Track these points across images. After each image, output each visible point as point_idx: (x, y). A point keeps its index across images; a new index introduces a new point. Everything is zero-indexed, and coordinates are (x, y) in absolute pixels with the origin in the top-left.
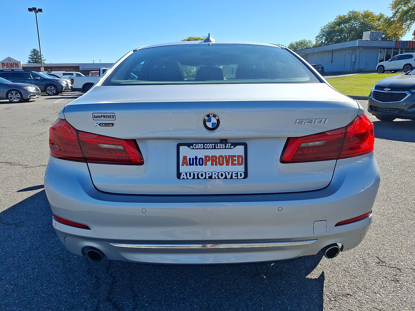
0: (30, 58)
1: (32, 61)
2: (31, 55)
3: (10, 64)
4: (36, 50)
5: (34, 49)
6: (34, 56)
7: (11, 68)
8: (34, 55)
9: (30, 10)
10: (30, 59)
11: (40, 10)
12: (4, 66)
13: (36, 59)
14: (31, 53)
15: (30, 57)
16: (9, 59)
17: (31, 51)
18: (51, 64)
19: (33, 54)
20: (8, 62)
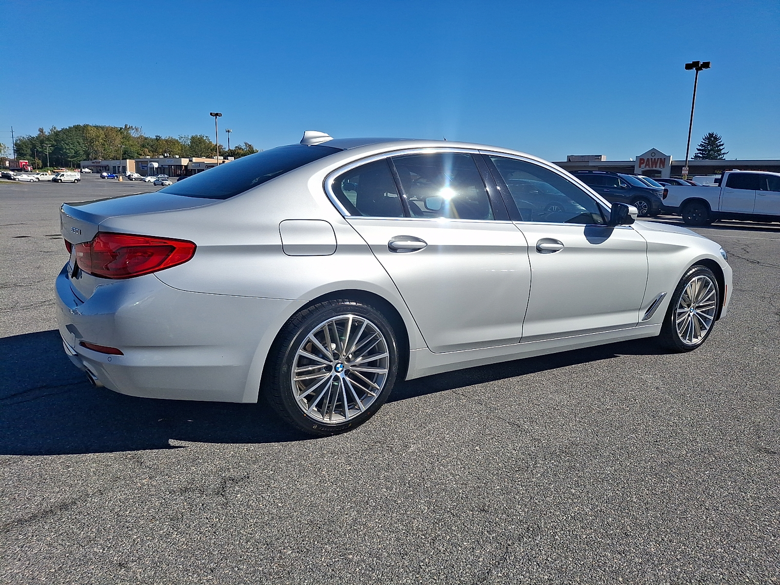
0: (698, 150)
1: (701, 156)
2: (703, 143)
3: (653, 160)
4: (714, 136)
5: (710, 134)
6: (707, 146)
7: (652, 167)
8: (708, 144)
9: (689, 67)
10: (699, 152)
11: (706, 65)
12: (643, 163)
13: (709, 151)
14: (704, 141)
15: (700, 148)
16: (654, 152)
17: (704, 137)
18: (736, 161)
19: (707, 142)
20: (650, 157)
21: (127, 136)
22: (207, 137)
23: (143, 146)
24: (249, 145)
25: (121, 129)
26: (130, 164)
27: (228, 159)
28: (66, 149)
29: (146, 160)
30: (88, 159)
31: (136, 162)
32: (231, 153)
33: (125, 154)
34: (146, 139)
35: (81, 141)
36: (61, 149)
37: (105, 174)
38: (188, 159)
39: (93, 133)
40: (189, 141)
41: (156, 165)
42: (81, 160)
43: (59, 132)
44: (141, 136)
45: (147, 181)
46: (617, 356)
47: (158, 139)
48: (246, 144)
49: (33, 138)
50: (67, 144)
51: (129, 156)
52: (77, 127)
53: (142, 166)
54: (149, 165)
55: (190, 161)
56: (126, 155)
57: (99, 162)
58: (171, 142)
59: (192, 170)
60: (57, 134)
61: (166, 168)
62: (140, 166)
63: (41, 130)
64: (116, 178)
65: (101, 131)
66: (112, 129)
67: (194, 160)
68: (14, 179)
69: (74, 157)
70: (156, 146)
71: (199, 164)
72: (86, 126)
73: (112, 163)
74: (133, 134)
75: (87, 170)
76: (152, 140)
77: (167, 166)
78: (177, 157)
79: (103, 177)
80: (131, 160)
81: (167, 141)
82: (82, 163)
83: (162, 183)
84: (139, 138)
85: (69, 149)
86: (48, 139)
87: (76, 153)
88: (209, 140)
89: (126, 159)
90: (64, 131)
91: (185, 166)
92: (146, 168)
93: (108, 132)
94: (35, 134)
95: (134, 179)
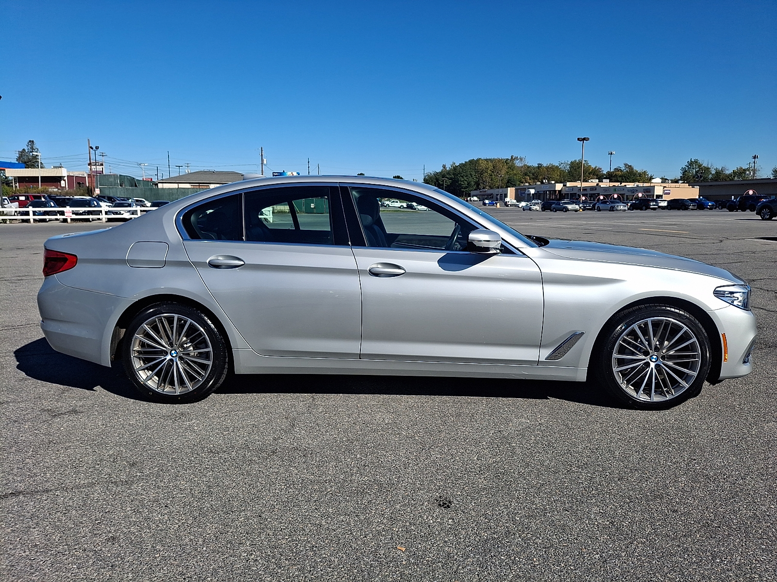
21: (512, 166)
22: (585, 161)
23: (526, 174)
24: (629, 166)
25: (507, 159)
26: (511, 191)
27: (602, 182)
28: (461, 181)
29: (525, 187)
30: (477, 188)
31: (516, 189)
32: (609, 175)
33: (508, 182)
34: (529, 167)
35: (473, 173)
36: (457, 181)
37: (487, 202)
38: (562, 184)
39: (483, 165)
40: (568, 167)
41: (532, 191)
42: (471, 190)
43: (457, 167)
44: (525, 165)
45: (520, 206)
46: (549, 399)
47: (540, 166)
48: (626, 165)
49: (438, 173)
50: (462, 177)
51: (512, 184)
52: (471, 162)
53: (521, 193)
54: (526, 192)
55: (564, 186)
56: (510, 183)
57: (485, 191)
58: (552, 169)
59: (565, 194)
60: (455, 168)
61: (542, 193)
62: (519, 192)
63: (444, 166)
64: (495, 205)
65: (490, 164)
66: (499, 161)
67: (568, 184)
68: (415, 209)
69: (467, 187)
70: (537, 174)
71: (573, 188)
72: (478, 160)
73: (495, 191)
74: (518, 164)
75: (475, 198)
76: (534, 168)
77: (542, 192)
78: (553, 182)
79: (485, 204)
80: (511, 188)
81: (547, 168)
82: (472, 193)
83: (530, 208)
84: (522, 167)
85: (463, 181)
86: (449, 173)
87: (468, 184)
88: (587, 164)
89: (507, 187)
90: (462, 165)
91: (558, 191)
92: (523, 195)
93: (495, 164)
94: (439, 169)
95: (509, 206)
